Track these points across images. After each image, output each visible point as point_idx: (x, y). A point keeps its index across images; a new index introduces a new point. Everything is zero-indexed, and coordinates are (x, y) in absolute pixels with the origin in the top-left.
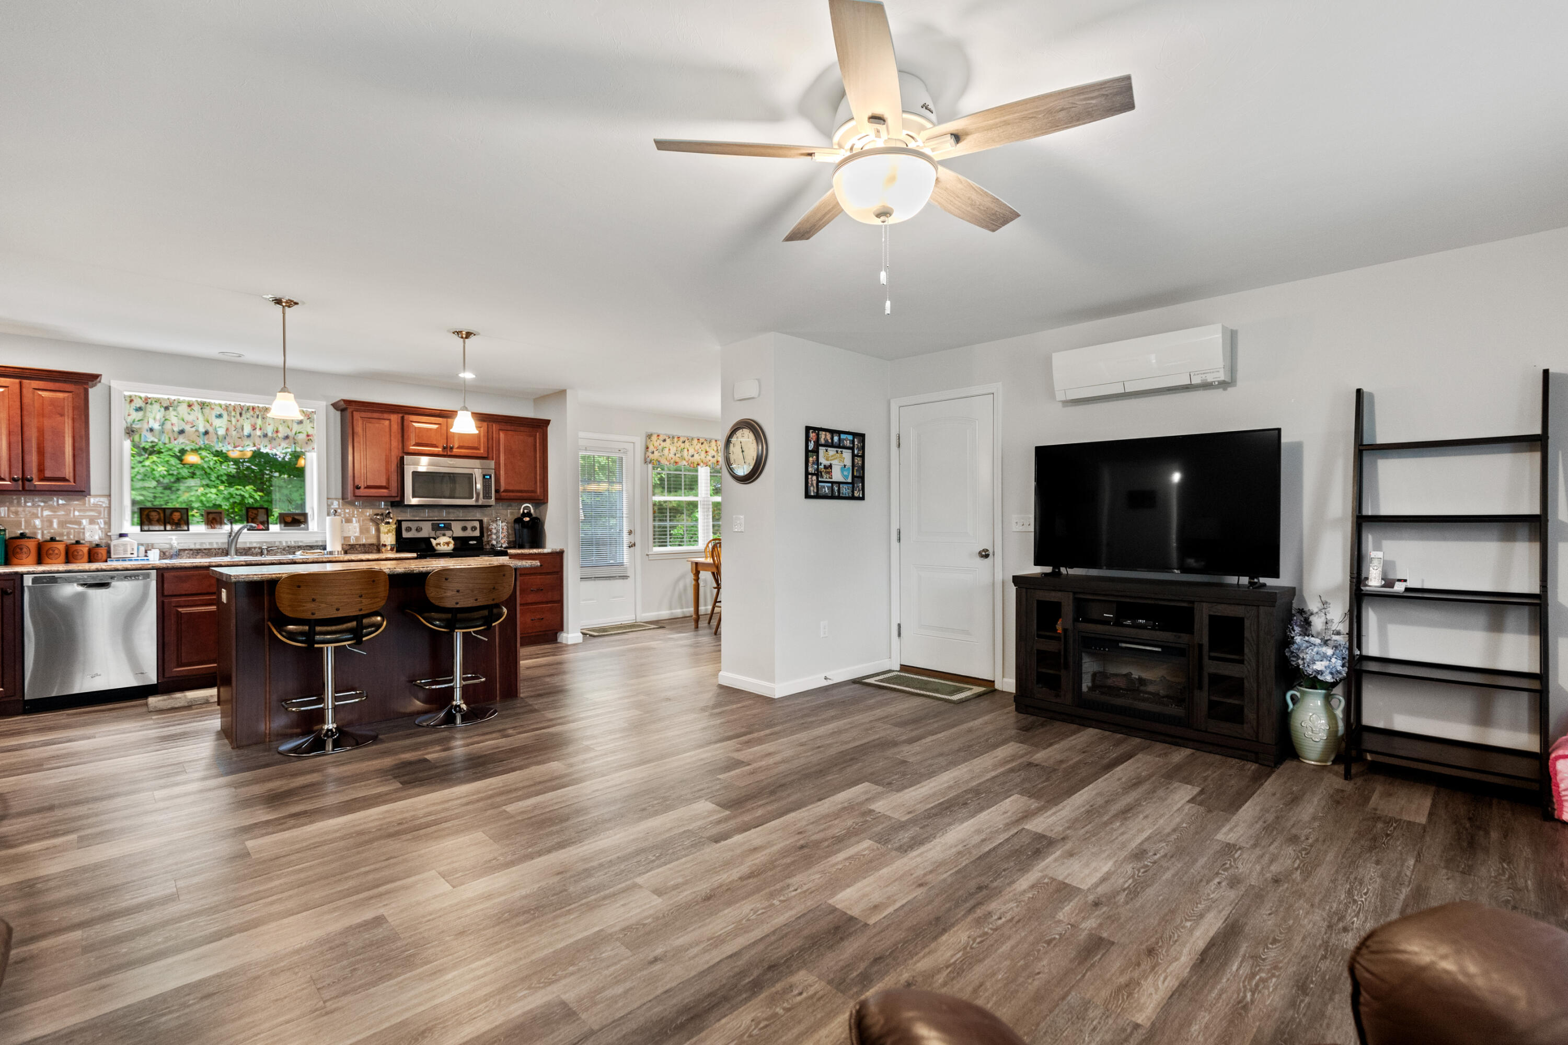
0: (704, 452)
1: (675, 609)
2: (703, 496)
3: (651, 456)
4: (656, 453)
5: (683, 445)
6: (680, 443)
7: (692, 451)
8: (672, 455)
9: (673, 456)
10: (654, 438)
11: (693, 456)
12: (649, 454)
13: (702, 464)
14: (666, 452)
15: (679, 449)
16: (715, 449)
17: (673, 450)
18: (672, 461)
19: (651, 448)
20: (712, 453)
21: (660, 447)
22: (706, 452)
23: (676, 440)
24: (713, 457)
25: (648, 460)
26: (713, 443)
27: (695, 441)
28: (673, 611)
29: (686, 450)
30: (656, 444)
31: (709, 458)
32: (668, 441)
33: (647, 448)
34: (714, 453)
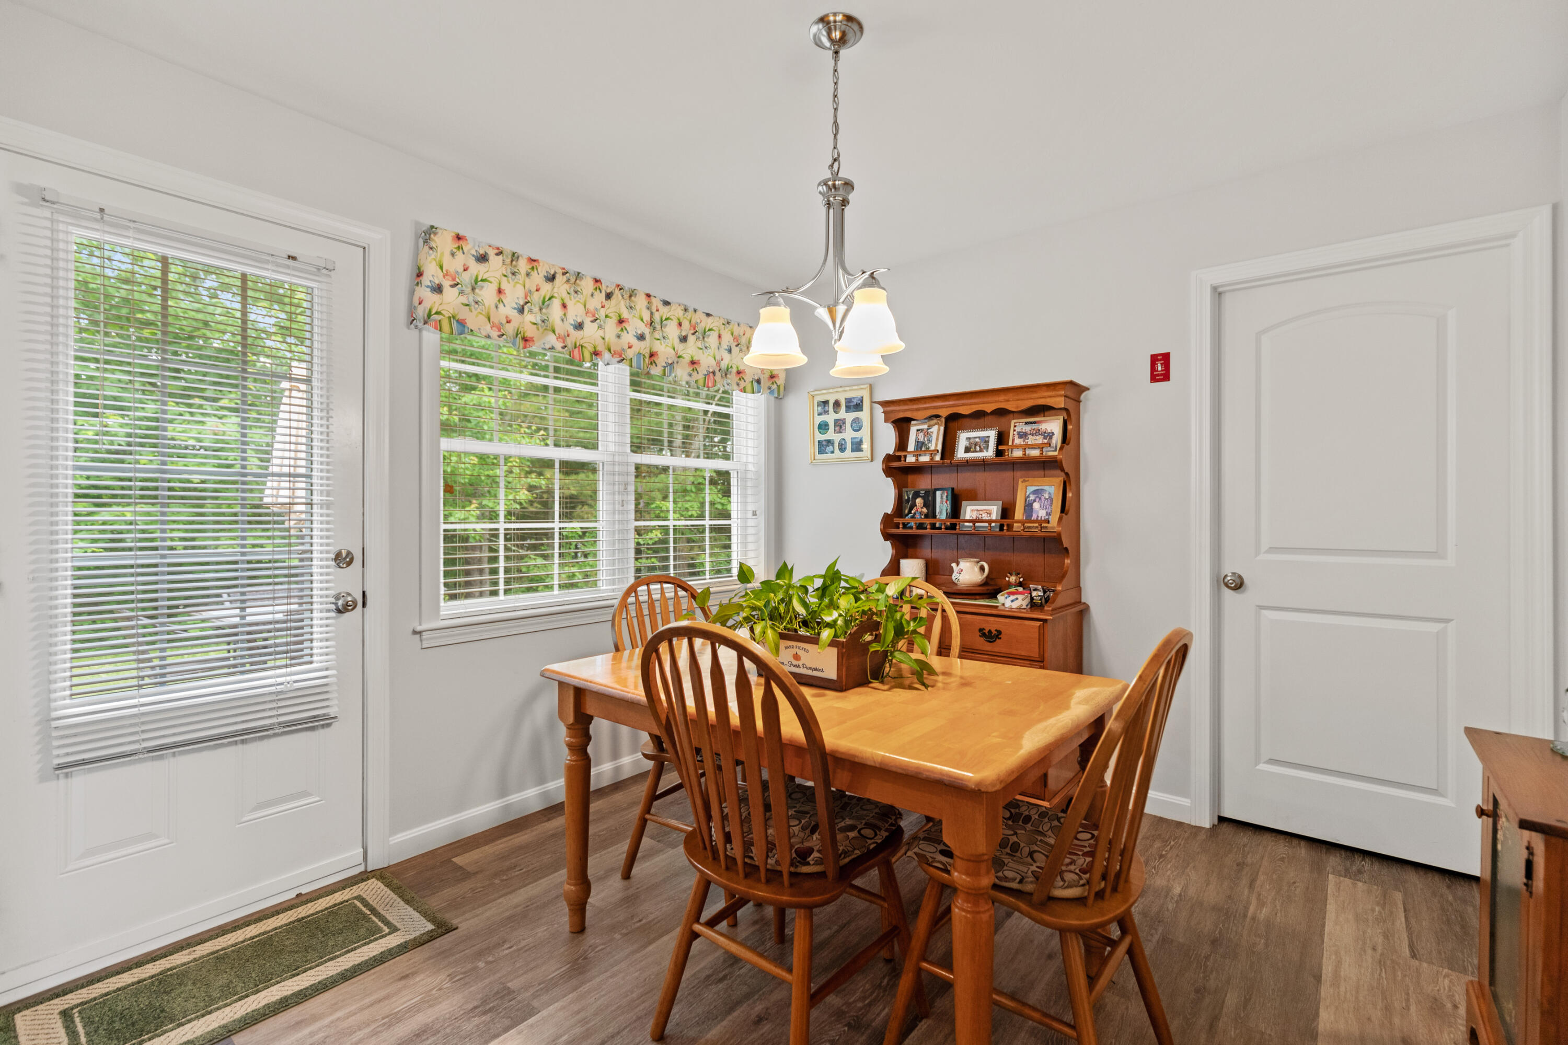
0: (615, 320)
1: (521, 788)
2: (612, 448)
3: (431, 300)
4: (450, 294)
5: (546, 288)
6: (538, 278)
7: (576, 312)
8: (508, 310)
9: (514, 314)
10: (443, 242)
11: (579, 326)
12: (423, 292)
13: (607, 356)
14: (487, 294)
15: (536, 298)
16: (647, 317)
17: (514, 295)
18: (510, 329)
19: (432, 274)
20: (636, 325)
21: (466, 278)
22: (621, 321)
23: (523, 266)
24: (641, 337)
25: (421, 312)
26: (640, 302)
27: (587, 285)
28: (514, 798)
29: (556, 304)
30: (454, 265)
31: (629, 338)
32: (495, 262)
33: (420, 275)
34: (644, 329)
